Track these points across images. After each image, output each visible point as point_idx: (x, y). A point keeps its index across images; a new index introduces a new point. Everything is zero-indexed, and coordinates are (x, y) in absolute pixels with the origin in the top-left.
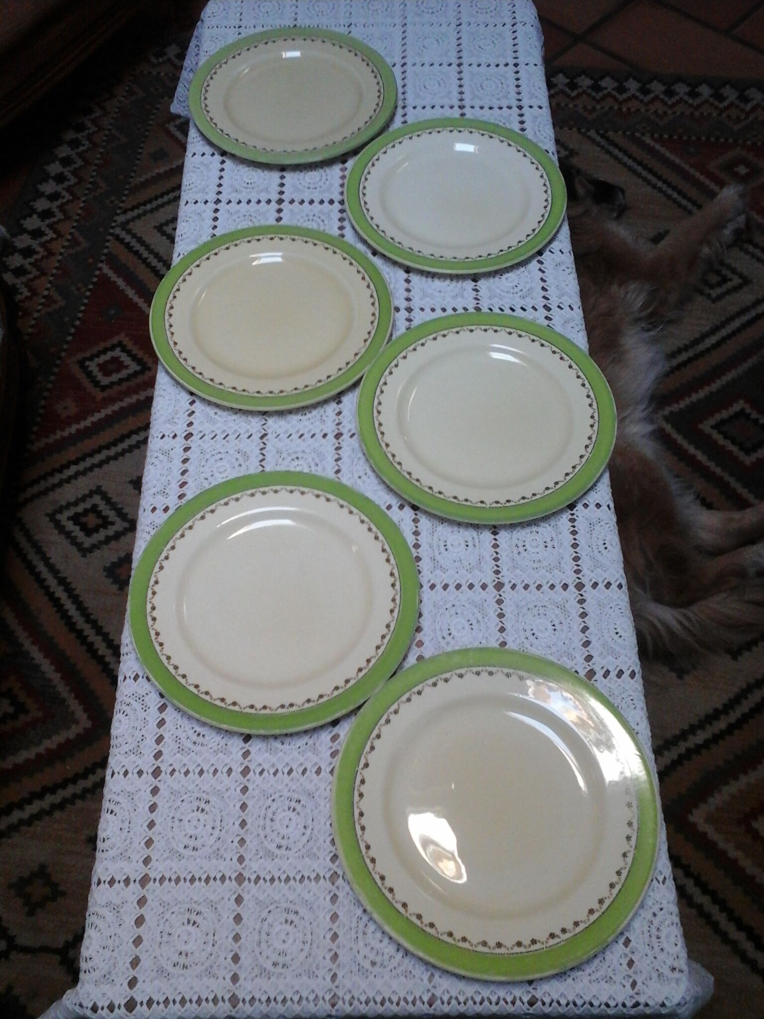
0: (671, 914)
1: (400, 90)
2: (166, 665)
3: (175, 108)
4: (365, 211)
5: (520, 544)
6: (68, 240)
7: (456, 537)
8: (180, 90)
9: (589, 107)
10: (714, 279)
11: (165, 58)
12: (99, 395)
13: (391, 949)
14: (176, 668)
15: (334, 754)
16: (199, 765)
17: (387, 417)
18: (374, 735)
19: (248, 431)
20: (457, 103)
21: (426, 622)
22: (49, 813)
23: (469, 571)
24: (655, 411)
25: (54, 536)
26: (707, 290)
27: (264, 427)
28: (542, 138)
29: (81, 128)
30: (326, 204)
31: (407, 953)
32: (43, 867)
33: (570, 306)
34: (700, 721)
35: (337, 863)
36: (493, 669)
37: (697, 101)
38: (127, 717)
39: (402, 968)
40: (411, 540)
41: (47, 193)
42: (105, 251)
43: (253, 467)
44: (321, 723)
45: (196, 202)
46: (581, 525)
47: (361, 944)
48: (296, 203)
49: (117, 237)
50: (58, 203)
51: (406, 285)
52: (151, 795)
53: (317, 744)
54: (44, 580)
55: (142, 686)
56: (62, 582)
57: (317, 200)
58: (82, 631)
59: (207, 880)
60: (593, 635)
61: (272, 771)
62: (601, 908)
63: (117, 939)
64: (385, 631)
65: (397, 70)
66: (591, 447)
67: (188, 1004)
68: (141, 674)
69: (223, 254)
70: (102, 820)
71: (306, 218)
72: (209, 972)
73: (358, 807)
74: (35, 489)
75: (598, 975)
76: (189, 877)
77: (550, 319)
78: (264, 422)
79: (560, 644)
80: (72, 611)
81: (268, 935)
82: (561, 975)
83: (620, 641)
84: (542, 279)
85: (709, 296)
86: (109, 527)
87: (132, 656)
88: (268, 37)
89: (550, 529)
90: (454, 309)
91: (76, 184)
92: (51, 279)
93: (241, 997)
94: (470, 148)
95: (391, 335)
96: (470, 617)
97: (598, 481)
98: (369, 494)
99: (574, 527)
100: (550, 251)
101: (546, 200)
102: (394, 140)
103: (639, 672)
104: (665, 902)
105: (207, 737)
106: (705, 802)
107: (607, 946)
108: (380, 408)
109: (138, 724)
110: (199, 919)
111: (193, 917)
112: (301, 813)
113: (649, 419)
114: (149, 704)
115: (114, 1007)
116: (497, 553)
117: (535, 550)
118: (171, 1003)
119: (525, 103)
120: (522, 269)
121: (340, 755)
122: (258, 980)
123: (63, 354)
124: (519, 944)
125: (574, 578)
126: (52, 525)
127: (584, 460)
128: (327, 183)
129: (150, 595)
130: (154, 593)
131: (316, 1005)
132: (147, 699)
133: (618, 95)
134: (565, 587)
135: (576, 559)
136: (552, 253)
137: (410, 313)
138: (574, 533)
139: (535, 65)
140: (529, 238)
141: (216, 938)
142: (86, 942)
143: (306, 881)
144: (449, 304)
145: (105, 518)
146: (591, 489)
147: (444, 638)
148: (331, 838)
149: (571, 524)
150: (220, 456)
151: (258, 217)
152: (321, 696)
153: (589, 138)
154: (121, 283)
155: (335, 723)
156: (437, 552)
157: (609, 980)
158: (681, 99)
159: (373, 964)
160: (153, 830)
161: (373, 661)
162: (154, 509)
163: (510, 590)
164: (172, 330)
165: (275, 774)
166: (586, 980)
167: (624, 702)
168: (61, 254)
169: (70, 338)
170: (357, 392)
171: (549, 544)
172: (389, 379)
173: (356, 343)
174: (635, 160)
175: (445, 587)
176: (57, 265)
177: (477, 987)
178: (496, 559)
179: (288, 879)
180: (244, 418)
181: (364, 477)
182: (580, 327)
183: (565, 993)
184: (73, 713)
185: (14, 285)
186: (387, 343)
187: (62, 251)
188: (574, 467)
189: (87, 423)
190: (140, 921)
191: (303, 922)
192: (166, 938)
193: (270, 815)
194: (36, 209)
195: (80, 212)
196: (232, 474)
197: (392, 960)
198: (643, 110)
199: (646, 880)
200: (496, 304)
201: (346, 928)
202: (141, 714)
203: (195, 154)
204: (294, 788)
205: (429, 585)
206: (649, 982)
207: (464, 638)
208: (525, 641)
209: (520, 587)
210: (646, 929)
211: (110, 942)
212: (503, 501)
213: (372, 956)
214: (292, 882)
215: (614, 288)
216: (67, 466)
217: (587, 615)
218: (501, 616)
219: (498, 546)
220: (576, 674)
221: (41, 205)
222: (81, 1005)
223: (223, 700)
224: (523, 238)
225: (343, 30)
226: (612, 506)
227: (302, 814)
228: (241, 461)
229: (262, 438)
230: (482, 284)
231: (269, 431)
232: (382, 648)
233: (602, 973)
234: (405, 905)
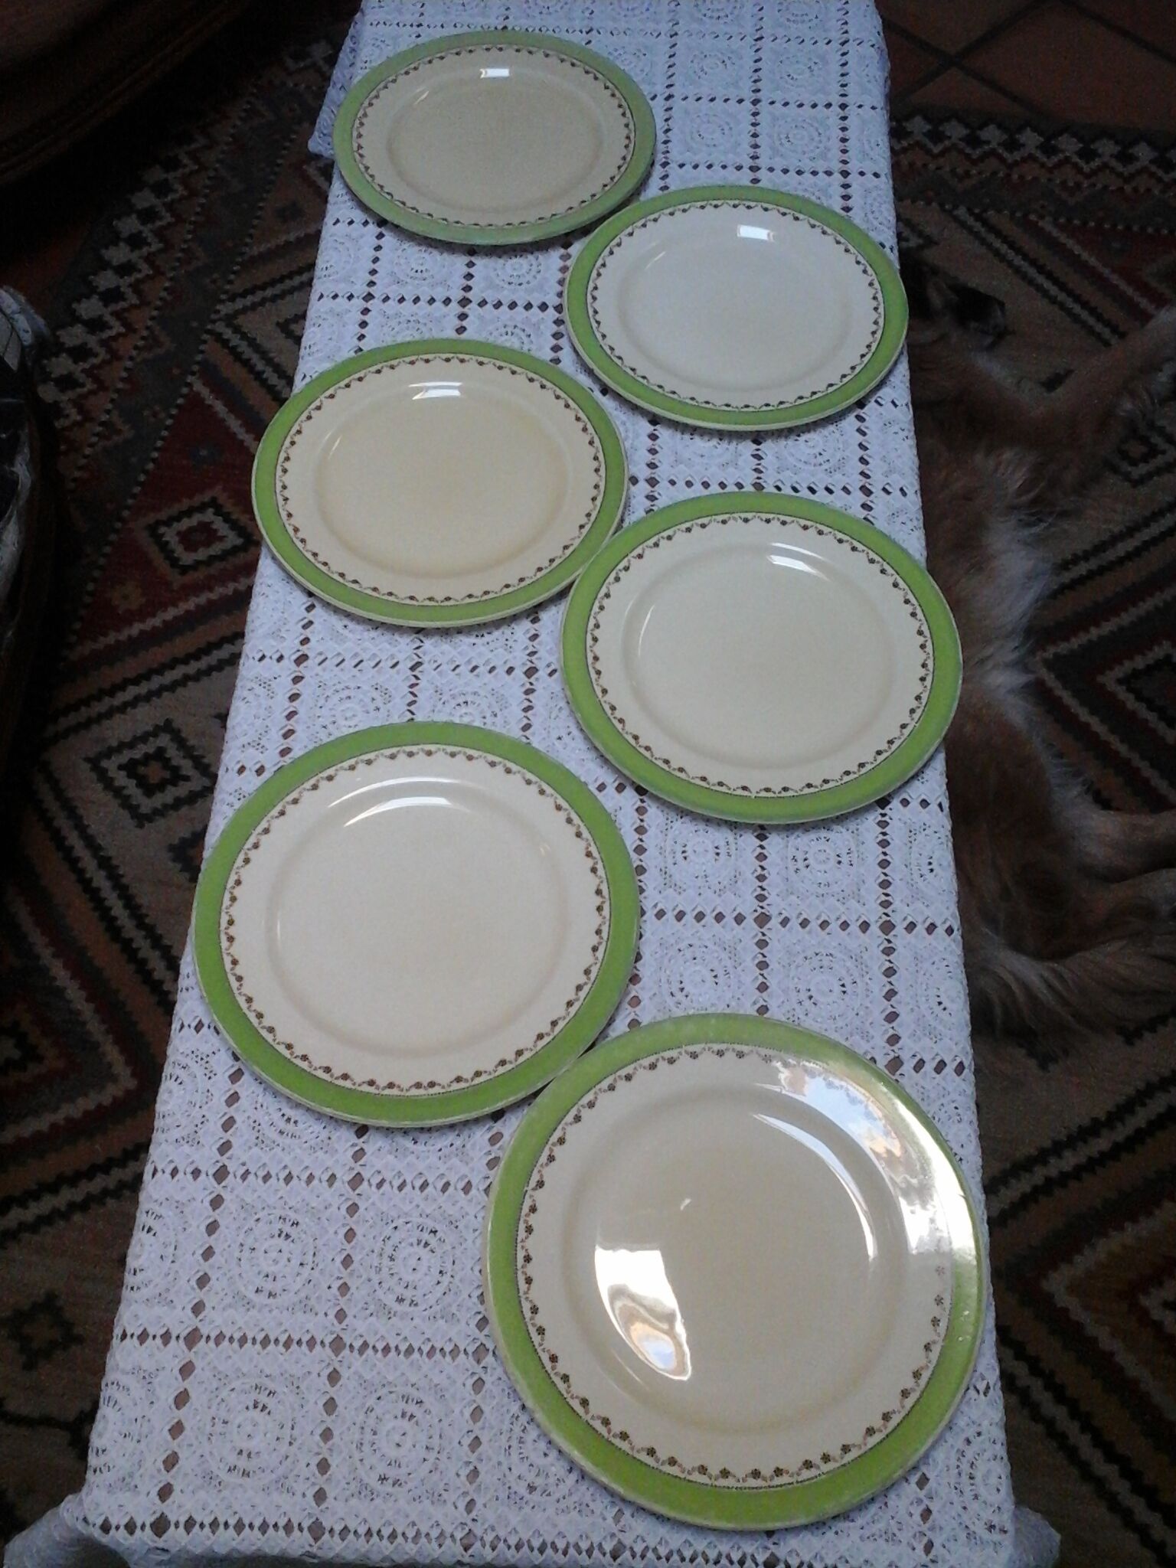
0: (994, 1442)
1: (661, 137)
2: (246, 1011)
3: (315, 144)
4: (595, 325)
5: (800, 856)
6: (143, 338)
7: (702, 840)
8: (324, 116)
9: (960, 171)
10: (1136, 449)
11: (308, 61)
12: (177, 580)
13: (558, 1468)
14: (260, 1016)
15: (492, 1164)
16: (285, 1167)
17: (608, 647)
18: (554, 1138)
19: (392, 656)
20: (747, 162)
21: (646, 969)
22: (65, 1214)
23: (720, 892)
24: (1032, 652)
25: (96, 792)
26: (1126, 467)
27: (418, 652)
28: (876, 223)
29: (173, 164)
30: (535, 310)
31: (583, 1475)
32: (51, 1297)
33: (902, 490)
34: (1070, 1137)
35: (486, 1331)
36: (745, 1049)
37: (1131, 168)
38: (182, 1087)
39: (575, 1498)
40: (631, 840)
41: (115, 263)
42: (199, 357)
43: (397, 714)
44: (474, 1115)
45: (335, 297)
46: (895, 831)
47: (515, 1457)
48: (489, 307)
49: (219, 337)
50: (132, 279)
51: (650, 442)
52: (210, 1208)
53: (468, 1146)
54: (78, 860)
55: (207, 1041)
56: (105, 863)
57: (521, 303)
58: (131, 940)
59: (287, 1345)
60: (903, 1004)
61: (397, 1183)
62: (886, 1428)
63: (145, 1424)
64: (582, 979)
65: (658, 107)
66: (919, 712)
67: (247, 1529)
68: (206, 1022)
69: (372, 379)
70: (134, 1241)
71: (503, 330)
72: (282, 1485)
73: (523, 1247)
74: (72, 719)
75: (876, 1528)
76: (260, 1337)
77: (870, 509)
78: (418, 643)
79: (851, 1014)
80: (118, 910)
81: (375, 1433)
82: (818, 1525)
83: (944, 1015)
84: (861, 445)
85: (1127, 477)
86: (181, 783)
87: (195, 993)
88: (462, 45)
89: (847, 835)
90: (722, 485)
91: (160, 251)
92: (115, 396)
93: (327, 1525)
94: (760, 234)
95: (622, 520)
96: (715, 965)
97: (926, 765)
98: (572, 766)
99: (884, 834)
100: (876, 402)
101: (876, 323)
102: (645, 216)
103: (970, 1065)
104: (986, 1423)
105: (301, 1126)
106: (1070, 1262)
107: (893, 1485)
108: (597, 633)
109: (198, 1098)
110: (271, 1402)
111: (263, 1399)
112: (436, 1250)
113: (1021, 665)
114: (216, 1069)
115: (136, 1527)
116: (763, 868)
117: (823, 867)
118: (222, 1527)
119: (853, 167)
120: (832, 428)
121: (502, 1164)
122: (353, 1501)
123: (126, 513)
124: (756, 1474)
125: (880, 914)
126: (94, 776)
127: (906, 732)
128: (539, 276)
129: (226, 901)
130: (233, 899)
131: (440, 1546)
132: (213, 1060)
133: (1006, 155)
134: (865, 926)
135: (885, 884)
136: (881, 405)
137: (653, 486)
138: (884, 844)
139: (873, 108)
140: (845, 380)
141: (296, 1432)
142: (98, 1426)
143: (438, 1355)
144: (715, 476)
145: (176, 770)
146: (915, 776)
147: (672, 994)
148: (479, 1292)
149: (880, 830)
150: (346, 693)
151: (430, 325)
152: (478, 1074)
153: (956, 219)
154: (220, 407)
155: (497, 1116)
156: (670, 861)
157: (891, 1538)
158: (1105, 166)
159: (532, 1488)
160: (211, 1261)
161: (561, 1024)
162: (242, 770)
163: (780, 926)
164: (286, 493)
165: (401, 1188)
166: (855, 1536)
167: (943, 1110)
168: (131, 358)
169: (137, 490)
170: (563, 606)
171: (845, 859)
172: (615, 589)
173: (567, 531)
174: (1025, 257)
175: (680, 916)
176: (124, 374)
177: (687, 1535)
178: (761, 878)
179: (410, 1351)
180: (388, 636)
181: (566, 739)
182: (915, 523)
183: (823, 1552)
184: (110, 1065)
185: (56, 403)
186: (615, 533)
187: (134, 353)
188: (891, 742)
189: (156, 621)
190: (182, 1399)
191: (428, 1417)
192: (219, 1427)
193: (389, 1251)
194: (97, 287)
195: (164, 294)
196: (363, 722)
197: (561, 1486)
198: (1043, 180)
199: (958, 1389)
200: (788, 479)
201: (494, 1431)
202: (202, 1083)
203: (338, 221)
204: (428, 1211)
205: (655, 912)
206: (951, 1545)
207: (705, 998)
208: (797, 1006)
209: (794, 923)
210: (953, 1462)
211: (135, 1429)
212: (777, 788)
213: (530, 1477)
214: (416, 1355)
215: (979, 457)
216: (122, 686)
217: (895, 972)
218: (763, 965)
219: (765, 857)
220: (872, 1064)
221: (106, 280)
222: (85, 1520)
223: (328, 1070)
224: (836, 379)
225: (579, 39)
226: (946, 804)
227: (439, 1252)
228: (379, 702)
229: (412, 668)
230: (768, 447)
231: (425, 659)
232: (576, 1006)
233: (881, 1526)
234: (585, 1403)
